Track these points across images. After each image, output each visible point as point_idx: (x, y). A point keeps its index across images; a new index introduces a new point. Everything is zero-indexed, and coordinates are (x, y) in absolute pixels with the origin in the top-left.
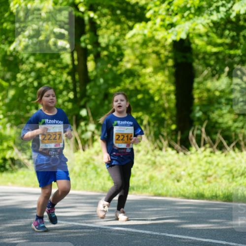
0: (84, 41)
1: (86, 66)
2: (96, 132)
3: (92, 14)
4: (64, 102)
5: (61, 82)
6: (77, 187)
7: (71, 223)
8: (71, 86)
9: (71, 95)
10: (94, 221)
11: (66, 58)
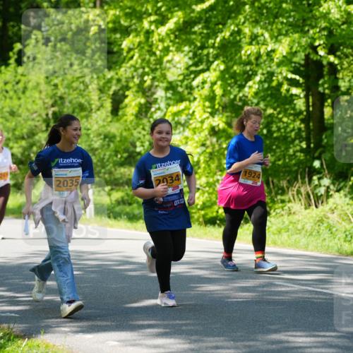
0: (323, 85)
1: (322, 113)
2: (332, 187)
3: (332, 58)
4: (295, 152)
5: (293, 130)
6: (310, 248)
7: (304, 288)
8: (304, 134)
9: (304, 145)
10: (330, 286)
11: (300, 104)
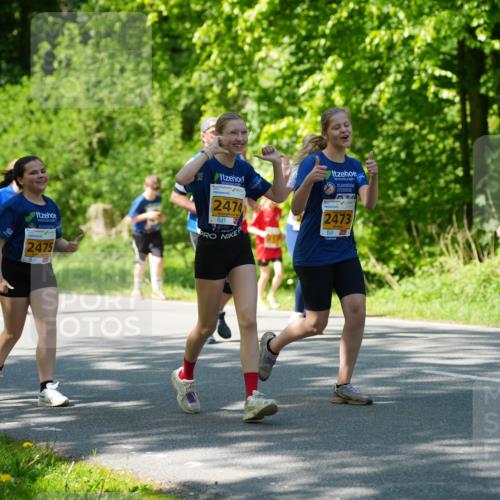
0: (485, 83)
3: (497, 44)
6: (472, 320)
8: (459, 156)
11: (453, 114)
